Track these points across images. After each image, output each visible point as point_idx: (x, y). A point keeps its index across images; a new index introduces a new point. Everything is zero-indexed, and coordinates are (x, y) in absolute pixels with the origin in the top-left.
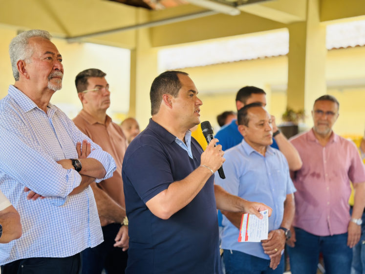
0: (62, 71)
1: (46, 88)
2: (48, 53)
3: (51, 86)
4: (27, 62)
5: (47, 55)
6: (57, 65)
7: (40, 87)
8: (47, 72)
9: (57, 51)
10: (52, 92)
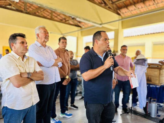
0: (48, 36)
1: (44, 41)
2: (45, 31)
3: (46, 40)
4: (39, 34)
5: (45, 32)
6: (47, 35)
7: (43, 40)
8: (44, 37)
9: (47, 31)
10: (46, 42)
